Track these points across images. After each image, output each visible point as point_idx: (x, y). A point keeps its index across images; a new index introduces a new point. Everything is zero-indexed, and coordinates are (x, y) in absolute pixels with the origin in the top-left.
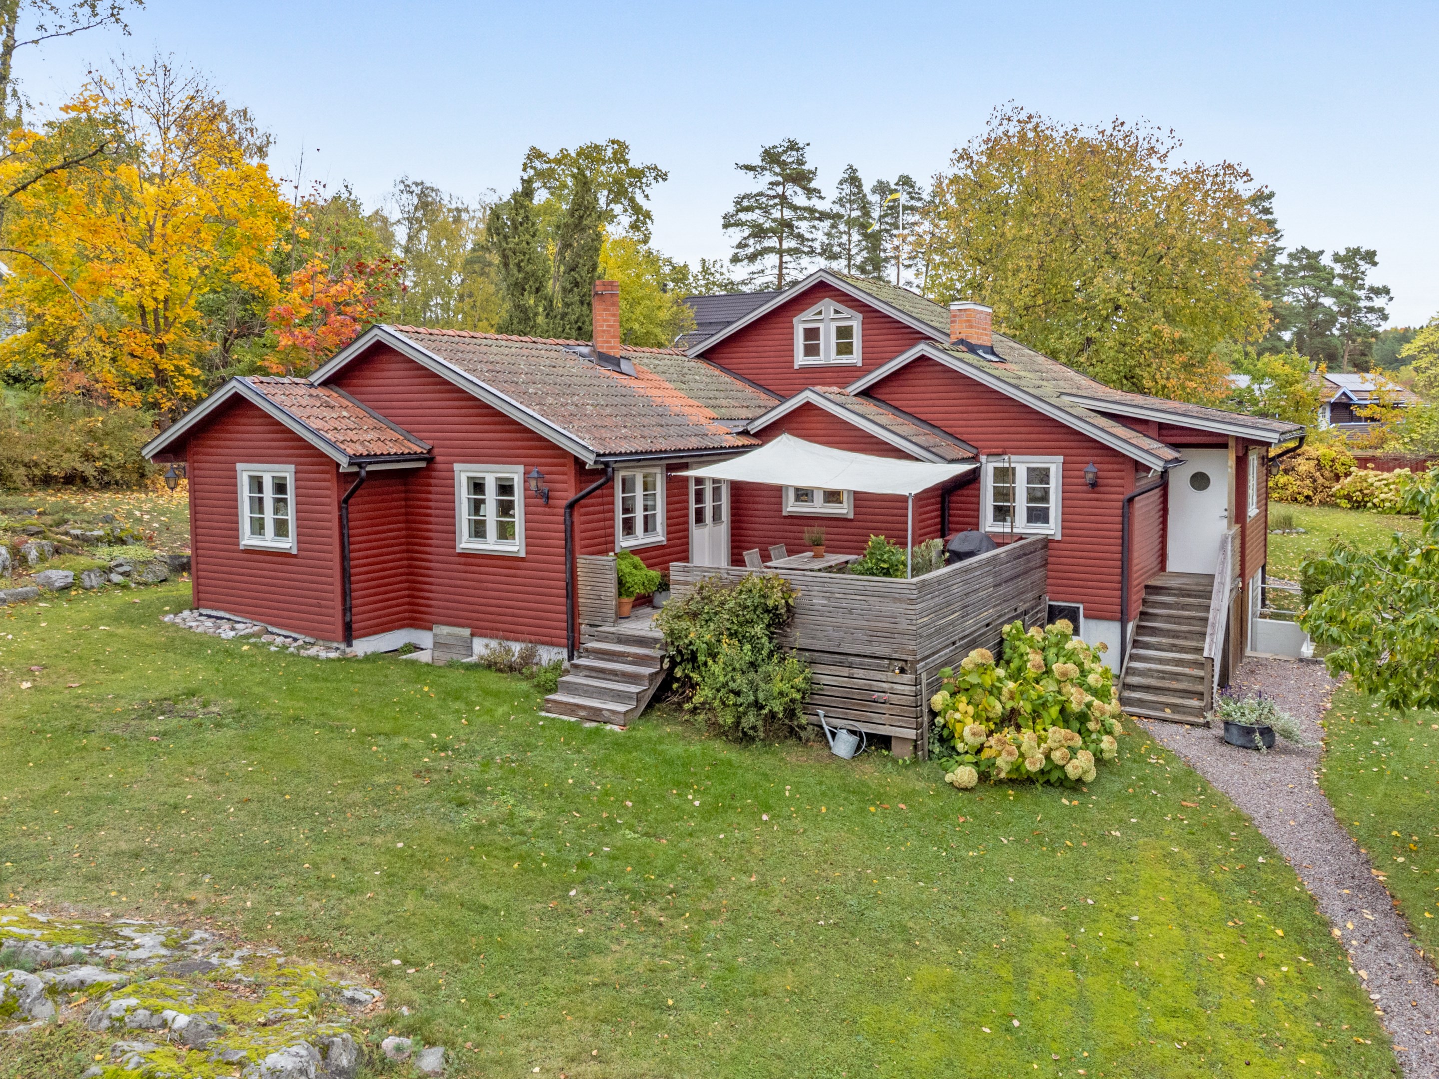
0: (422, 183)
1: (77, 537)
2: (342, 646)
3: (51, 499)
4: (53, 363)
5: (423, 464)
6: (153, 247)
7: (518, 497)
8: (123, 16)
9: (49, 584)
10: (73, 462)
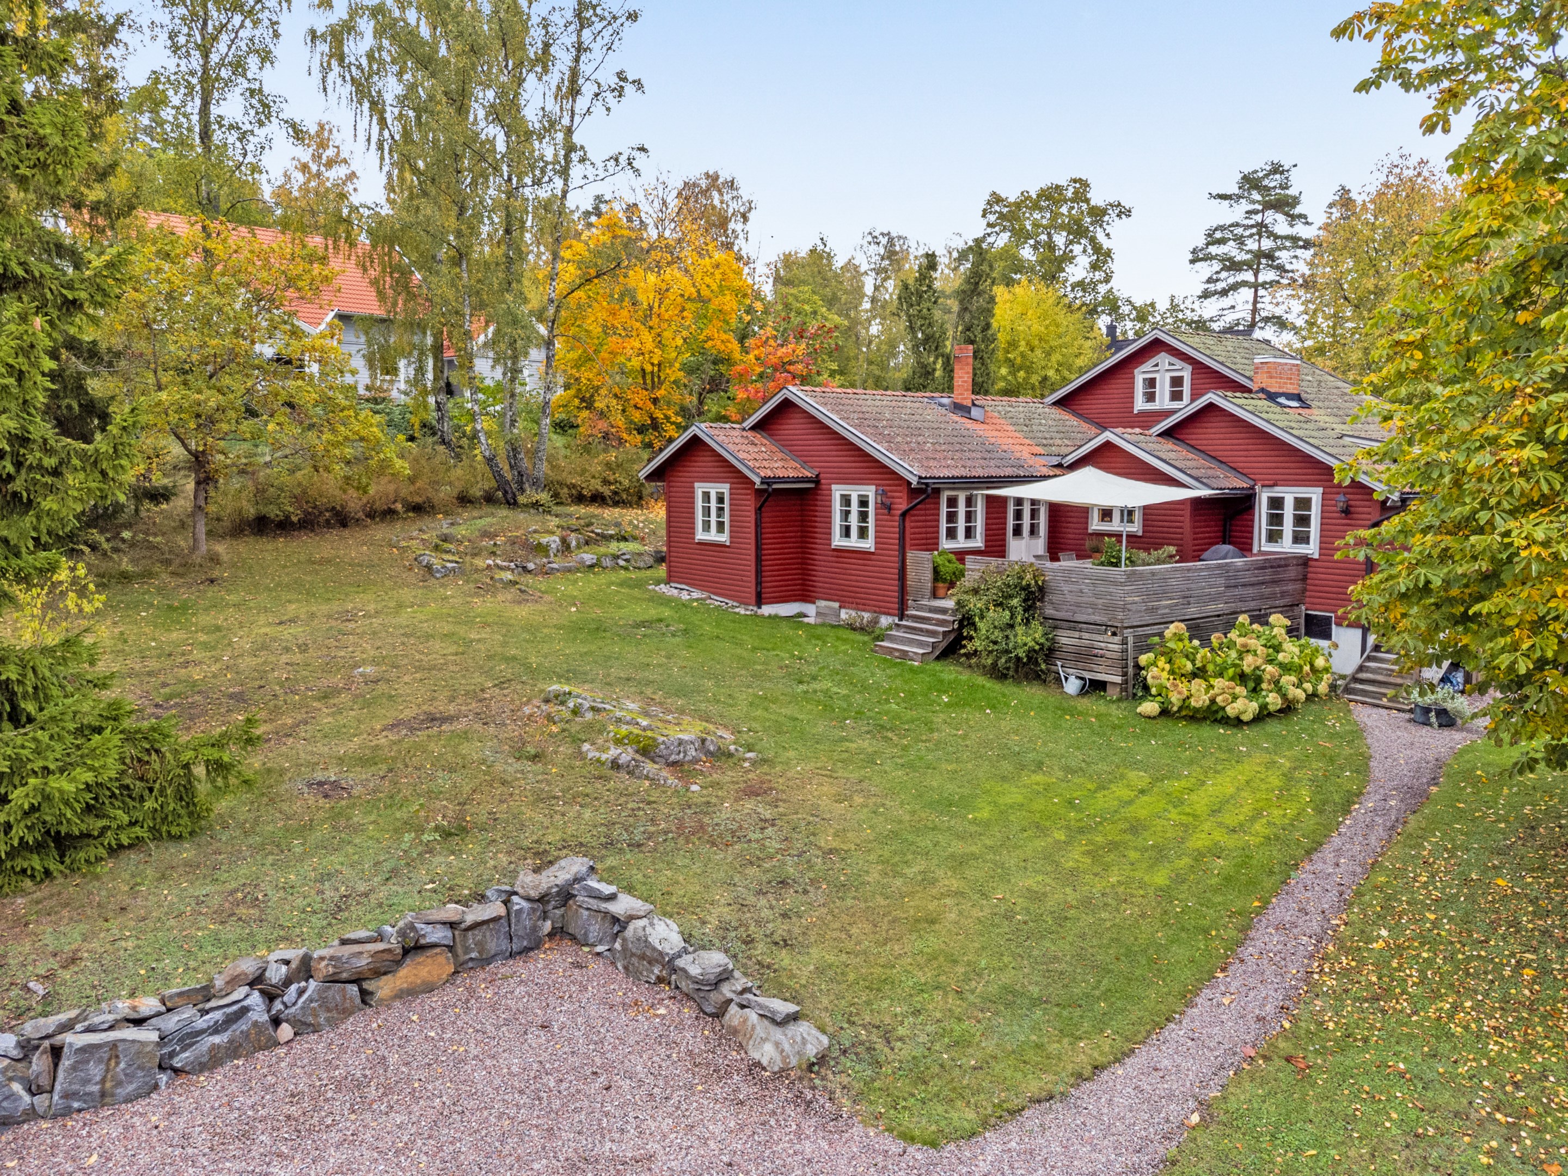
0: (889, 234)
1: (597, 534)
2: (755, 609)
3: (582, 510)
4: (585, 414)
5: (812, 485)
6: (651, 324)
7: (871, 509)
8: (635, 164)
9: (582, 562)
10: (596, 485)
